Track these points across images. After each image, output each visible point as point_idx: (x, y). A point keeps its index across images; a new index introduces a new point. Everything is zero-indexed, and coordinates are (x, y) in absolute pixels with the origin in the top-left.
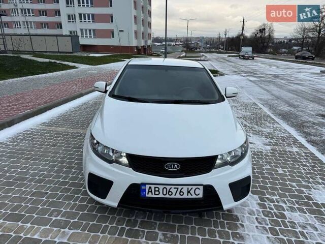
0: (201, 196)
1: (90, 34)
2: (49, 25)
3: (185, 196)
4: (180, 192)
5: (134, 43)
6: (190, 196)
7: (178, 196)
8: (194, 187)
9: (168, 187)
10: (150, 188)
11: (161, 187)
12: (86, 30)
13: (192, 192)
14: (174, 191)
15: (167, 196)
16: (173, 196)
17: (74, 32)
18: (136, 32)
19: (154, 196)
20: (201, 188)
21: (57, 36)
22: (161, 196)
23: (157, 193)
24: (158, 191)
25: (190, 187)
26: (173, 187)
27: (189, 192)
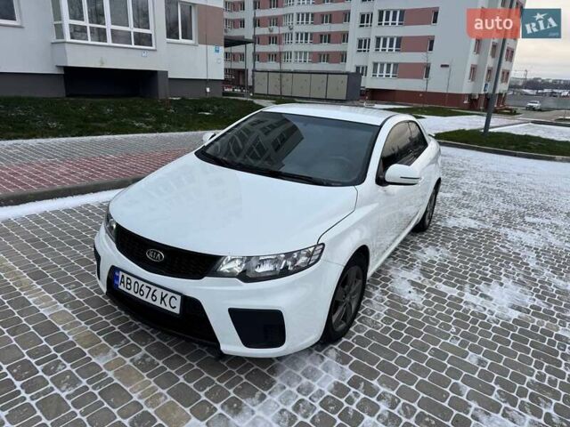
0: (177, 311)
1: (388, 71)
2: (330, 57)
3: (157, 303)
4: (153, 295)
5: (466, 87)
6: (163, 306)
7: (149, 300)
8: (170, 294)
9: (141, 283)
10: (123, 276)
11: (134, 280)
12: (382, 65)
13: (167, 299)
14: (146, 290)
15: (138, 295)
16: (143, 298)
17: (363, 68)
18: (473, 69)
19: (125, 289)
20: (179, 298)
21: (328, 73)
22: (132, 292)
23: (129, 286)
24: (130, 284)
25: (165, 292)
26: (146, 284)
27: (162, 299)
